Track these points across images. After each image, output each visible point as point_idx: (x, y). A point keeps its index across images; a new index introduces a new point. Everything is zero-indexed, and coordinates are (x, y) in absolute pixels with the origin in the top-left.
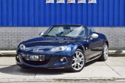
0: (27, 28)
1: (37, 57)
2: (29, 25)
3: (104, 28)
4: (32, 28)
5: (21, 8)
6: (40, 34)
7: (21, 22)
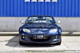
0: (12, 17)
2: (14, 16)
5: (8, 5)
6: (21, 22)
7: (8, 14)
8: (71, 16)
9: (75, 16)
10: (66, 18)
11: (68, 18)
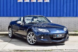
1: (61, 35)
3: (54, 18)
4: (9, 18)
8: (63, 16)
9: (67, 16)
10: (58, 18)
11: (60, 18)
